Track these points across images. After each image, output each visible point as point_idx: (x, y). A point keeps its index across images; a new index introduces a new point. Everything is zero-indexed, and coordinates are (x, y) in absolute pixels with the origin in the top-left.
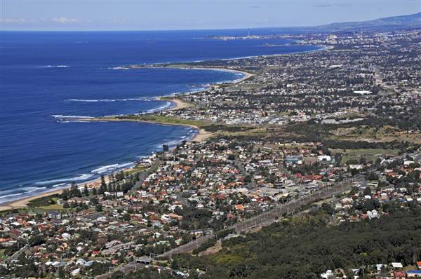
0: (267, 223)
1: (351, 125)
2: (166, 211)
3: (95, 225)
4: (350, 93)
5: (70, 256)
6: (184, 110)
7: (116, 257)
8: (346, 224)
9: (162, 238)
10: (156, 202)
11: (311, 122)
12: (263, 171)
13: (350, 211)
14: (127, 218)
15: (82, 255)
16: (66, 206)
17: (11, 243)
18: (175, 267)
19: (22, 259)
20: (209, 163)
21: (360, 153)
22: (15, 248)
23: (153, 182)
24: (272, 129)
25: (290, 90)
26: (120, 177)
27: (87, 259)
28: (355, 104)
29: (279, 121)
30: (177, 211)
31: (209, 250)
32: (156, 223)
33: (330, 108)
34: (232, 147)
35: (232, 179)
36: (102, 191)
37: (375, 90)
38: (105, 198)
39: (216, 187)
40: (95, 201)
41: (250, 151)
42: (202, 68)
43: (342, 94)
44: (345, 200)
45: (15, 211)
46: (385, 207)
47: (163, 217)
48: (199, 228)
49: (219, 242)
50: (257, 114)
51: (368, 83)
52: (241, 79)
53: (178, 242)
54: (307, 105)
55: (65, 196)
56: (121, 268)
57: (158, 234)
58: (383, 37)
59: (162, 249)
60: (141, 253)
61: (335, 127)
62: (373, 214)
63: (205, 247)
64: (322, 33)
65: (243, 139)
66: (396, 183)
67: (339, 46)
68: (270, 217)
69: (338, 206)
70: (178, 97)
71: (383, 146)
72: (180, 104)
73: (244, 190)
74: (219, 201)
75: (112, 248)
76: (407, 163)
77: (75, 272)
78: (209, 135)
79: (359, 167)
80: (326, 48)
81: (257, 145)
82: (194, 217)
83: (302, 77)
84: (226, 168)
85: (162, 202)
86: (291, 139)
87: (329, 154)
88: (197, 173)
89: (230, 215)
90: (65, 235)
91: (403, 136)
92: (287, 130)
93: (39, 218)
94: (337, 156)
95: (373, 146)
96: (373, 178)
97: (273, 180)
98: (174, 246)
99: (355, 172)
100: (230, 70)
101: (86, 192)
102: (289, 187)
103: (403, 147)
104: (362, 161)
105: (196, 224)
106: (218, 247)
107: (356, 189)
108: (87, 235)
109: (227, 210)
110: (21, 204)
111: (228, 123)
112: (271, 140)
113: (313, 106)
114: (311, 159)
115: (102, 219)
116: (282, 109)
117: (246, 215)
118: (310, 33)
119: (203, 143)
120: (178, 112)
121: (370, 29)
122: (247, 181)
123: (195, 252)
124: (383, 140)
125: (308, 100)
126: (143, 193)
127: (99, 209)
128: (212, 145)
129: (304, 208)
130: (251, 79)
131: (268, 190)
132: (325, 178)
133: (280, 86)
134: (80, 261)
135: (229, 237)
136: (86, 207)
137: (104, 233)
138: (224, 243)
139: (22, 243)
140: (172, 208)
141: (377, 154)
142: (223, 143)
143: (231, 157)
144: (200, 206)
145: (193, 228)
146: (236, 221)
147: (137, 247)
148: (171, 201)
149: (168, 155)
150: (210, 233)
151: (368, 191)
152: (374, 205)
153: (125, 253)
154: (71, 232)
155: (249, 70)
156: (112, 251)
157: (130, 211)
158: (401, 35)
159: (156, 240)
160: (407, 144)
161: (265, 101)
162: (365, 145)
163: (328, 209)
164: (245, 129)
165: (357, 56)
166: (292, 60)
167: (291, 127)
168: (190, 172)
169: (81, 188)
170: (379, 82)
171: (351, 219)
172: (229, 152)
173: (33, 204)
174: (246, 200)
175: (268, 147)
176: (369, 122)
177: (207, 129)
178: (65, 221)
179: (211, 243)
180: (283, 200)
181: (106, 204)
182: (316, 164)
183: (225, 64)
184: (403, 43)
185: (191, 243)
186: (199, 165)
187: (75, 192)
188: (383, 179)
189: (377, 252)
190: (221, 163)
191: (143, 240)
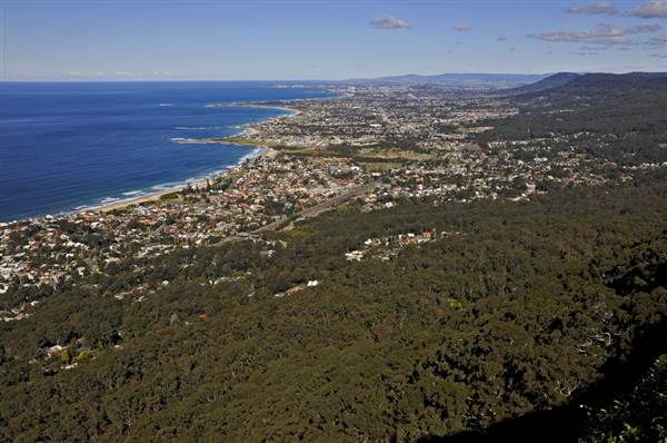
0: (322, 211)
1: (371, 147)
2: (253, 203)
3: (207, 212)
4: (367, 126)
5: (193, 232)
6: (257, 135)
7: (225, 233)
8: (374, 211)
9: (253, 220)
10: (246, 197)
11: (344, 144)
12: (315, 176)
13: (375, 203)
14: (227, 207)
15: (201, 231)
16: (186, 199)
17: (153, 223)
18: (265, 239)
19: (162, 233)
20: (278, 172)
21: (377, 165)
22: (156, 226)
23: (242, 184)
24: (318, 149)
25: (328, 122)
26: (219, 180)
27: (205, 234)
28: (372, 133)
29: (323, 143)
30: (261, 203)
31: (286, 228)
32: (248, 211)
33: (356, 135)
34: (293, 160)
35: (294, 182)
36: (208, 190)
37: (384, 124)
38: (211, 194)
39: (285, 188)
40: (204, 196)
41: (305, 163)
42: (266, 107)
43: (363, 126)
44: (372, 195)
45: (153, 202)
46: (397, 200)
47: (252, 207)
48: (277, 214)
49: (292, 223)
50: (308, 138)
51: (378, 119)
52: (294, 115)
53: (264, 223)
54: (341, 133)
55: (184, 193)
56: (228, 239)
57: (250, 218)
58: (386, 90)
59: (253, 228)
60: (240, 230)
61: (360, 148)
62: (389, 205)
63: (282, 226)
64: (345, 85)
65: (300, 155)
66: (403, 185)
67: (357, 94)
68: (323, 207)
69: (367, 200)
70: (253, 127)
71: (393, 161)
72: (254, 131)
73: (304, 189)
74: (288, 196)
75: (220, 227)
76: (408, 172)
77: (198, 242)
78: (276, 152)
79: (378, 174)
80: (349, 95)
81: (310, 159)
82: (271, 207)
83: (335, 114)
84: (291, 174)
85: (250, 197)
86: (332, 156)
87: (357, 165)
88: (271, 178)
89: (296, 205)
90: (188, 218)
91: (404, 154)
92: (329, 149)
93: (169, 207)
94: (364, 168)
95: (386, 161)
96: (387, 181)
97: (322, 182)
98: (262, 225)
99: (376, 178)
100: (286, 108)
101: (197, 190)
102: (334, 188)
103: (404, 162)
104: (380, 171)
105: (274, 212)
106: (291, 227)
107: (377, 189)
108: (202, 218)
109: (294, 202)
110: (156, 197)
111: (289, 144)
112: (319, 156)
113: (344, 134)
114: (347, 169)
115: (211, 208)
116: (324, 135)
117: (307, 206)
118: (337, 85)
119: (273, 157)
120: (253, 137)
121: (377, 84)
122: (305, 183)
123: (277, 229)
124: (392, 157)
125: (341, 130)
126: (236, 191)
127: (208, 201)
128: (279, 158)
129: (345, 201)
130: (301, 115)
131: (320, 189)
132: (357, 182)
133: (321, 120)
134: (201, 235)
135: (298, 220)
136: (198, 200)
137: (213, 217)
138: (295, 224)
139: (161, 223)
140: (257, 201)
141: (388, 166)
142: (286, 158)
143: (293, 167)
144: (276, 200)
145: (272, 214)
146: (301, 209)
147: (238, 226)
148: (256, 197)
149: (250, 166)
150: (285, 216)
151: (385, 190)
152: (390, 199)
153: (229, 230)
154: (192, 216)
155: (299, 108)
156: (221, 229)
157: (229, 203)
158: (396, 89)
159: (249, 222)
160: (407, 160)
161: (312, 130)
162: (381, 160)
163: (361, 202)
164: (300, 148)
165: (370, 101)
166: (327, 102)
167: (332, 148)
168: (266, 177)
169: (194, 187)
170: (385, 119)
171: (376, 208)
172: (292, 164)
173: (164, 198)
174: (306, 196)
175: (317, 161)
176: (382, 145)
177: (275, 148)
178: (186, 209)
179: (286, 224)
180: (331, 196)
181: (212, 198)
182: (351, 172)
183: (282, 104)
184: (399, 94)
185: (273, 224)
186: (272, 172)
187: (190, 190)
188: (394, 182)
189: (399, 227)
190: (286, 171)
191: (241, 222)
